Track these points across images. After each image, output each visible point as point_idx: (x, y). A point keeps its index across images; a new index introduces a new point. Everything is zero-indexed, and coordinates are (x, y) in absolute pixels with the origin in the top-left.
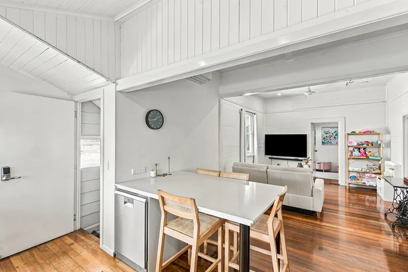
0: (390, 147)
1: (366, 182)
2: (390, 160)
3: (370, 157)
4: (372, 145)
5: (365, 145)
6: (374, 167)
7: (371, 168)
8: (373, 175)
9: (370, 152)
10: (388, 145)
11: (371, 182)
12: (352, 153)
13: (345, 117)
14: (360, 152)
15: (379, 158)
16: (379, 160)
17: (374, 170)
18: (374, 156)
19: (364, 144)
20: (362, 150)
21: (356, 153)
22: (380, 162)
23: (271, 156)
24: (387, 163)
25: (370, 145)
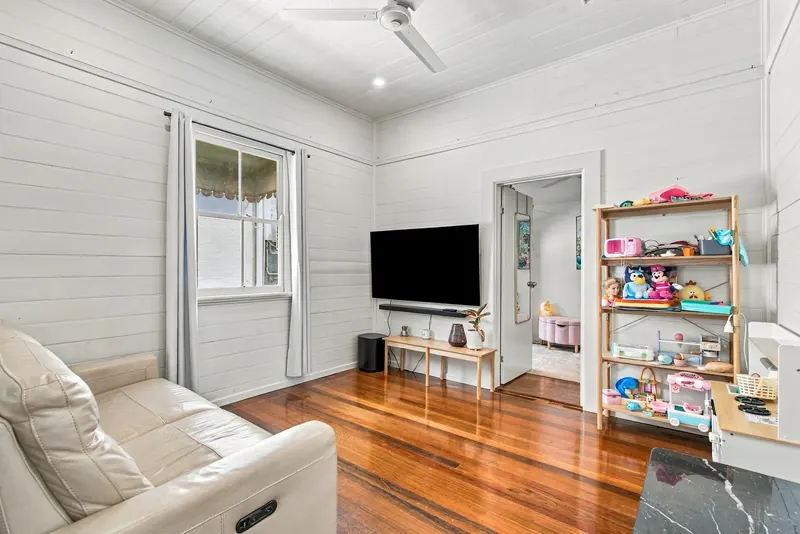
0: (775, 260)
1: (671, 410)
2: (772, 318)
3: (685, 306)
4: (697, 253)
5: (669, 254)
6: (708, 346)
7: (697, 351)
8: (699, 383)
9: (692, 283)
10: (768, 254)
11: (688, 413)
12: (621, 287)
13: (603, 153)
14: (648, 281)
15: (724, 310)
16: (724, 318)
17: (705, 361)
18: (707, 301)
19: (664, 251)
20: (659, 277)
21: (637, 287)
22: (728, 328)
23: (387, 302)
24: (756, 330)
25: (687, 251)
